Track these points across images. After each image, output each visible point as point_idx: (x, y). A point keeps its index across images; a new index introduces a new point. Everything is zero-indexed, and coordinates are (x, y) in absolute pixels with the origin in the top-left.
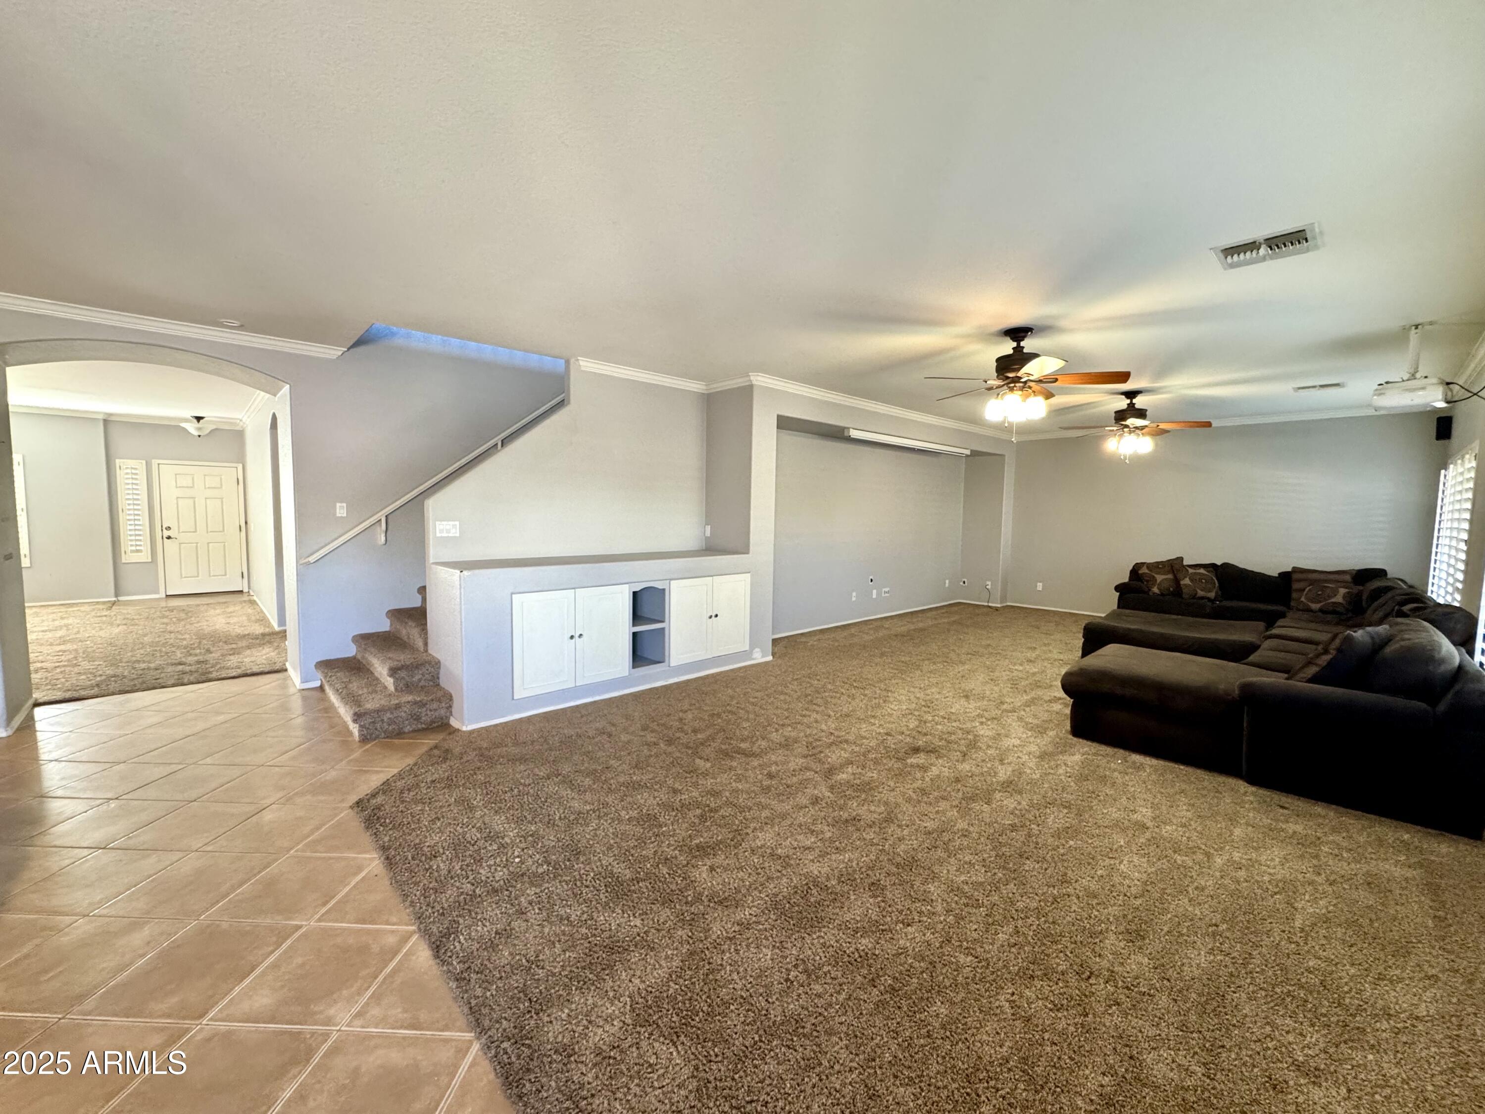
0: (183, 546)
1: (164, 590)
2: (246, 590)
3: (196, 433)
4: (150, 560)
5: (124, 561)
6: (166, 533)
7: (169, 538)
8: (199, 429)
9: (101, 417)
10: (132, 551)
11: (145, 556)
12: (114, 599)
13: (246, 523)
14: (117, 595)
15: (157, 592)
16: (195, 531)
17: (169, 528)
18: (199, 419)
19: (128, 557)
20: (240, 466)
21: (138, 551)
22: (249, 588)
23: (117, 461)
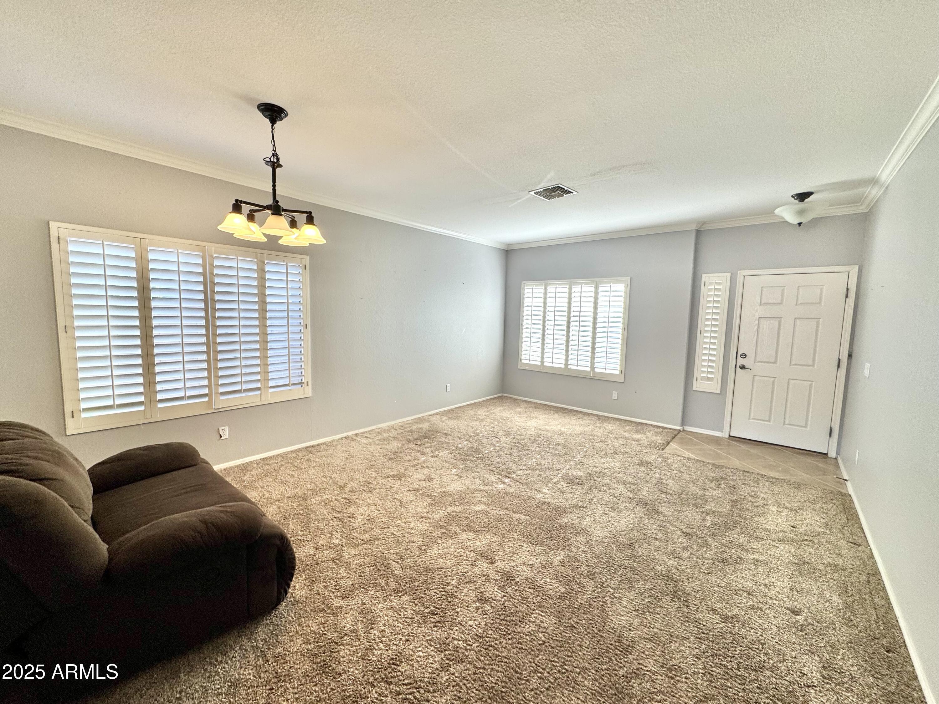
0: (757, 378)
1: (728, 430)
2: (832, 454)
3: (796, 222)
4: (719, 392)
5: (694, 388)
6: (741, 361)
7: (743, 367)
8: (801, 212)
9: (694, 227)
10: (703, 379)
11: (714, 387)
12: (679, 428)
13: (850, 356)
14: (683, 424)
15: (721, 430)
16: (775, 362)
17: (744, 356)
18: (802, 197)
19: (698, 385)
20: (854, 270)
21: (709, 379)
22: (838, 453)
23: (704, 276)
